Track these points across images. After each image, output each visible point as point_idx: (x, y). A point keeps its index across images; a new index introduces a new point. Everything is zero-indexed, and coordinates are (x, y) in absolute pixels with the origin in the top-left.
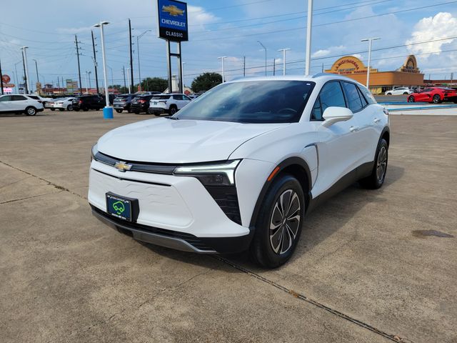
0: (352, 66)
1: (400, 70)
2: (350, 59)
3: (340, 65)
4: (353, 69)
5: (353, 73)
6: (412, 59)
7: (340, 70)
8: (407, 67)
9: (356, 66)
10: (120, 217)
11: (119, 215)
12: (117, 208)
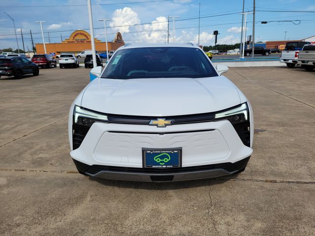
0: (84, 38)
1: (114, 42)
2: (82, 32)
3: (75, 36)
4: (85, 40)
5: (85, 42)
6: (119, 35)
7: (76, 40)
8: (117, 39)
9: (87, 37)
10: (164, 166)
11: (162, 165)
12: (160, 160)
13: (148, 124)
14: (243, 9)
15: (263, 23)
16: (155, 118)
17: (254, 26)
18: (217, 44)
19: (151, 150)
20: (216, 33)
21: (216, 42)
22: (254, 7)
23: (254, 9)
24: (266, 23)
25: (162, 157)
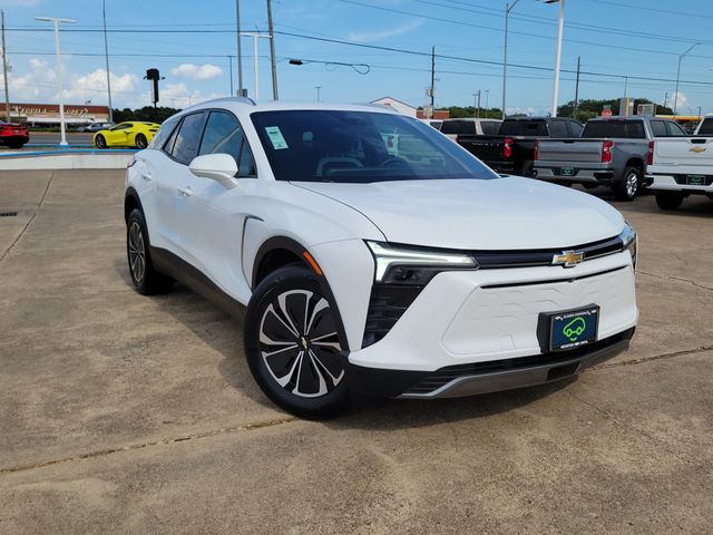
10: (577, 344)
11: (574, 342)
12: (572, 332)
13: (549, 263)
14: (238, 24)
15: (292, 62)
16: (559, 251)
17: (273, 67)
18: (158, 105)
19: (561, 314)
20: (153, 75)
21: (157, 99)
22: (270, 23)
23: (271, 28)
24: (299, 63)
25: (574, 327)
